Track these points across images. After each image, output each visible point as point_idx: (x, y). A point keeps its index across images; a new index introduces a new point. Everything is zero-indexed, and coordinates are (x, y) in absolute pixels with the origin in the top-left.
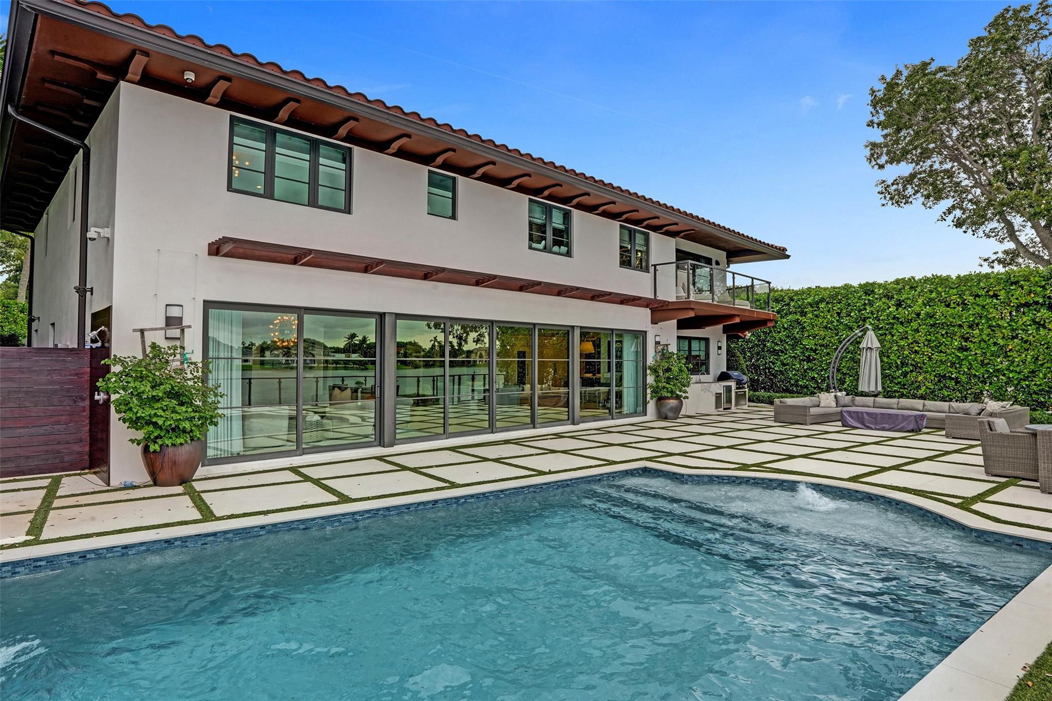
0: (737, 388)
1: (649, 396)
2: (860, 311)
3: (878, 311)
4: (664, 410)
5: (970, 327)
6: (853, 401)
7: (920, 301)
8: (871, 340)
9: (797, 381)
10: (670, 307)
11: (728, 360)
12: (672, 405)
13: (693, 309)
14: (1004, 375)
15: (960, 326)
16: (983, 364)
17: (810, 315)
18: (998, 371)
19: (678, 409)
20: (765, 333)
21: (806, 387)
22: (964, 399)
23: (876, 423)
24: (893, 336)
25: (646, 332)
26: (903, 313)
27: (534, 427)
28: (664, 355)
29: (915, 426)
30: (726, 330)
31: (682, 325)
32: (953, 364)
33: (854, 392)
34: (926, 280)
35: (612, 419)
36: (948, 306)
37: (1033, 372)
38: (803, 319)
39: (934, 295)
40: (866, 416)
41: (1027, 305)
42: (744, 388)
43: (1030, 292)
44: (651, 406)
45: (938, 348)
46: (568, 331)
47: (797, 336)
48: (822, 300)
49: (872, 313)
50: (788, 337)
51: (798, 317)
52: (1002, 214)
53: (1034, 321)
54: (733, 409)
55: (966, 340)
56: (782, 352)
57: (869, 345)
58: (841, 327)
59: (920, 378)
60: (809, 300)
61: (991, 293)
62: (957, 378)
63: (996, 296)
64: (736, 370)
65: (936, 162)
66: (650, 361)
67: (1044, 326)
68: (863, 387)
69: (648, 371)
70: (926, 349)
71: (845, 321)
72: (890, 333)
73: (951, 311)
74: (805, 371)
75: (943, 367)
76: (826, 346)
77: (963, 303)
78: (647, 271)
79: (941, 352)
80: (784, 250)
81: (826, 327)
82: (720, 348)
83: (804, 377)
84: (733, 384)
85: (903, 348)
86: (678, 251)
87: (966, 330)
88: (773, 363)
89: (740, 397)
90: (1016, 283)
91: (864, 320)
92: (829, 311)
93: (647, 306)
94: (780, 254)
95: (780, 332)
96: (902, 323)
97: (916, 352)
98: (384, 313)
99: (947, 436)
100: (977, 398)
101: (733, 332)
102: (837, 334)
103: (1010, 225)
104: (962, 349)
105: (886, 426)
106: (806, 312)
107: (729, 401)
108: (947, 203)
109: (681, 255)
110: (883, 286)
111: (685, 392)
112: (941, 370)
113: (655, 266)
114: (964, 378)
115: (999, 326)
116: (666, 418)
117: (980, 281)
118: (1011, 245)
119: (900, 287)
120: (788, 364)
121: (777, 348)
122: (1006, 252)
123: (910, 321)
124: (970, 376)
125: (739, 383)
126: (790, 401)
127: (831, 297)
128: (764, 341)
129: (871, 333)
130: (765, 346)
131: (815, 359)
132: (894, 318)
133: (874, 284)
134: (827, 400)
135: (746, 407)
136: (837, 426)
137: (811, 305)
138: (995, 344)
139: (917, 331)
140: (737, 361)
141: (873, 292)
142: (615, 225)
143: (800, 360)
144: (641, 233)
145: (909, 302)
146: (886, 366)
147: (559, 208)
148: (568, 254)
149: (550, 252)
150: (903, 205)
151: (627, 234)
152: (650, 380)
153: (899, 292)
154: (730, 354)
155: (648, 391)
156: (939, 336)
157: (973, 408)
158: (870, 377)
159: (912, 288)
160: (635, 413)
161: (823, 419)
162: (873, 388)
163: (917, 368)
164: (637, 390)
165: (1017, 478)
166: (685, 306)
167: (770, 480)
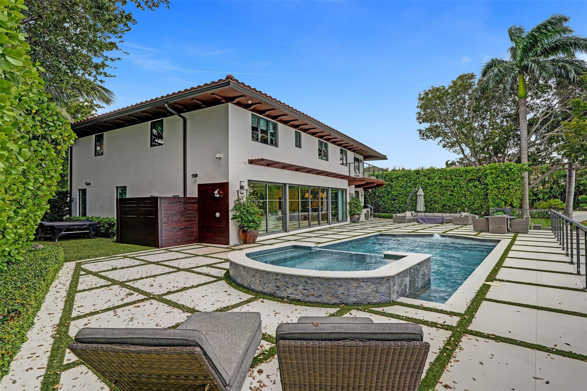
1: (348, 215)
2: (414, 181)
3: (421, 181)
4: (354, 219)
5: (454, 187)
7: (437, 178)
8: (421, 192)
9: (389, 208)
10: (356, 180)
11: (364, 200)
12: (357, 217)
13: (365, 181)
14: (465, 204)
15: (450, 187)
16: (458, 201)
17: (395, 182)
18: (462, 203)
19: (359, 219)
20: (375, 189)
21: (393, 211)
22: (451, 213)
23: (429, 221)
24: (427, 190)
25: (346, 189)
26: (431, 182)
28: (352, 198)
29: (443, 222)
30: (363, 189)
31: (356, 186)
32: (448, 200)
33: (416, 211)
34: (438, 170)
35: (338, 223)
36: (446, 179)
37: (473, 203)
38: (392, 184)
39: (441, 175)
40: (425, 219)
41: (472, 180)
42: (372, 211)
43: (473, 175)
44: (349, 218)
45: (442, 195)
46: (327, 189)
47: (389, 190)
48: (400, 176)
49: (419, 181)
50: (385, 190)
51: (390, 182)
52: (460, 145)
53: (474, 185)
54: (369, 219)
55: (452, 192)
56: (383, 196)
57: (421, 194)
58: (407, 187)
59: (437, 206)
60: (395, 176)
61: (460, 175)
62: (449, 206)
64: (368, 204)
66: (348, 201)
67: (477, 187)
68: (418, 209)
69: (348, 205)
70: (439, 195)
71: (409, 184)
73: (447, 181)
74: (392, 204)
75: (445, 202)
76: (401, 194)
77: (451, 179)
78: (346, 165)
79: (444, 196)
80: (386, 156)
81: (401, 187)
82: (362, 195)
83: (392, 206)
84: (369, 209)
85: (431, 195)
86: (355, 158)
87: (452, 188)
88: (379, 201)
89: (371, 214)
90: (468, 172)
91: (416, 184)
92: (402, 181)
93: (347, 179)
94: (384, 158)
95: (382, 189)
96: (430, 186)
97: (435, 196)
98: (286, 184)
99: (454, 224)
100: (456, 212)
101: (365, 190)
102: (405, 190)
103: (462, 149)
104: (451, 195)
105: (433, 222)
106: (393, 181)
107: (368, 217)
108: (440, 138)
109: (356, 160)
111: (361, 212)
112: (444, 203)
113: (349, 163)
114: (452, 205)
115: (463, 187)
116: (355, 222)
117: (457, 171)
118: (462, 156)
119: (429, 172)
120: (385, 202)
121: (381, 195)
122: (460, 159)
123: (433, 185)
124: (454, 205)
125: (371, 209)
126: (398, 215)
127: (403, 175)
128: (375, 192)
129: (421, 189)
130: (375, 194)
131: (396, 199)
132: (427, 184)
134: (408, 214)
135: (372, 219)
136: (415, 223)
137: (395, 178)
138: (462, 193)
139: (436, 188)
140: (368, 200)
141: (419, 174)
142: (339, 148)
143: (390, 200)
144: (345, 151)
145: (433, 178)
146: (425, 202)
147: (324, 143)
148: (327, 160)
149: (323, 159)
150: (427, 139)
151: (342, 152)
152: (348, 208)
153: (429, 174)
154: (365, 198)
155: (348, 212)
156: (443, 190)
157: (458, 215)
158: (421, 206)
159: (434, 173)
160: (343, 221)
161: (410, 221)
162: (422, 210)
163: (435, 202)
164: (343, 212)
165: (482, 231)
166: (363, 180)
167: (421, 235)
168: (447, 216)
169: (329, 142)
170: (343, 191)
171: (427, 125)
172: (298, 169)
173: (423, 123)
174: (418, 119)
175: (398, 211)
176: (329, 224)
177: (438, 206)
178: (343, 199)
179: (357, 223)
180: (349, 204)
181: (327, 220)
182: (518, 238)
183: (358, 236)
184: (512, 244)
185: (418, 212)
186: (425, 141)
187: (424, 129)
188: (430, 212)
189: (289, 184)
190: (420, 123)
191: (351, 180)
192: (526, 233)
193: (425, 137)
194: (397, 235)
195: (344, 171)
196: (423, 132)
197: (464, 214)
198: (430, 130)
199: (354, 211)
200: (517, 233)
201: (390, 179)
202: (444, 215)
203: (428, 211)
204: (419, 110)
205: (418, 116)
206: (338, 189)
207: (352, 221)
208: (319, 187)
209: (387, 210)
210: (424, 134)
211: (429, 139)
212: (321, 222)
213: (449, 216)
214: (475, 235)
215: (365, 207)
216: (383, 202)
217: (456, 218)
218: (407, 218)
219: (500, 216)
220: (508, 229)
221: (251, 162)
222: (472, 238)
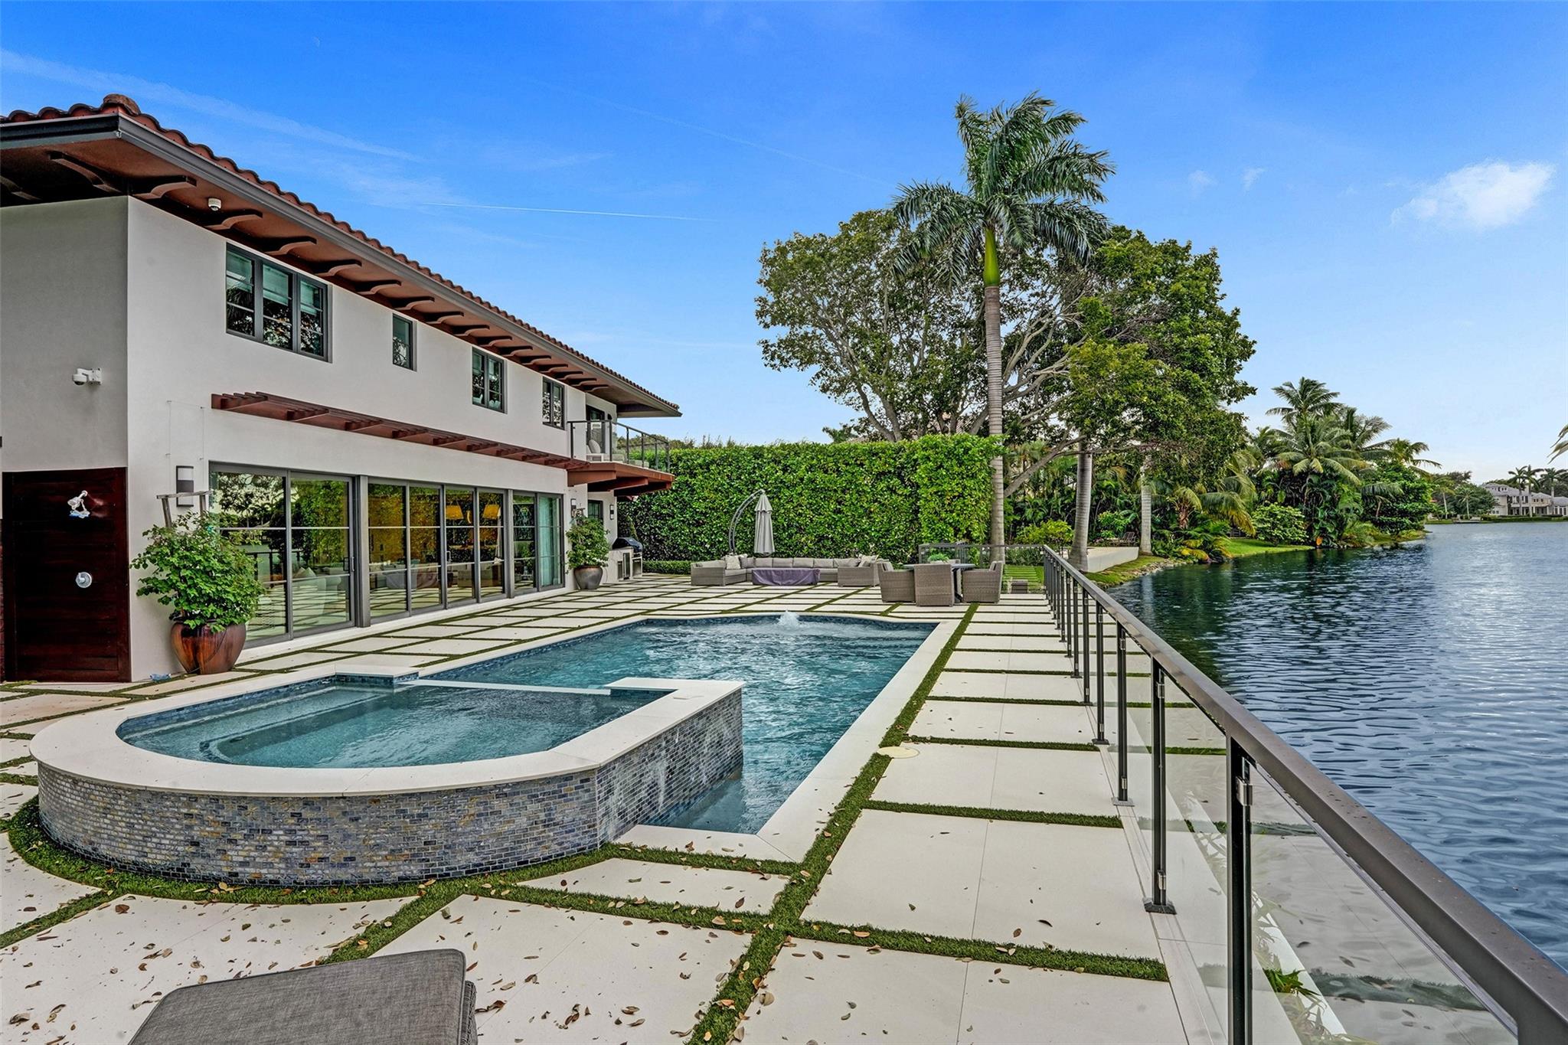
0: (635, 556)
1: (567, 567)
2: (749, 474)
3: (767, 475)
4: (584, 580)
5: (843, 492)
6: (754, 562)
7: (803, 467)
8: (764, 504)
9: (686, 547)
10: (591, 469)
11: (619, 525)
12: (594, 574)
13: (615, 471)
14: (868, 534)
15: (835, 491)
16: (853, 526)
17: (700, 477)
18: (863, 530)
19: (598, 578)
20: (650, 495)
21: (696, 553)
22: (838, 556)
23: (783, 580)
24: (780, 499)
25: (562, 495)
26: (789, 478)
27: (478, 602)
28: (580, 521)
29: (815, 579)
30: (617, 493)
31: (592, 488)
32: (830, 525)
33: (751, 552)
34: (807, 447)
35: (538, 591)
36: (826, 472)
37: (888, 531)
38: (692, 481)
39: (815, 462)
40: (773, 573)
41: (883, 473)
42: (639, 555)
43: (886, 463)
44: (569, 578)
45: (818, 511)
46: (502, 495)
47: (686, 499)
48: (713, 462)
49: (761, 476)
50: (676, 499)
51: (687, 478)
52: (859, 388)
53: (888, 487)
54: (631, 578)
55: (840, 503)
56: (669, 516)
57: (764, 509)
58: (732, 490)
59: (803, 539)
61: (858, 462)
62: (832, 538)
63: (862, 465)
64: (628, 536)
65: (808, 329)
66: (568, 528)
67: (895, 492)
68: (758, 549)
69: (566, 538)
70: (808, 512)
71: (736, 484)
72: (777, 497)
73: (829, 477)
74: (694, 537)
75: (822, 528)
76: (716, 509)
77: (838, 470)
78: (563, 427)
79: (820, 514)
80: (677, 407)
81: (716, 490)
82: (612, 512)
83: (693, 542)
84: (630, 551)
85: (789, 511)
86: (589, 408)
87: (839, 494)
88: (659, 528)
89: (637, 565)
90: (876, 454)
91: (754, 483)
92: (719, 473)
93: (565, 467)
94: (672, 411)
95: (667, 495)
96: (788, 488)
97: (800, 515)
98: (359, 476)
99: (839, 586)
100: (848, 555)
101: (621, 496)
102: (727, 498)
103: (864, 396)
104: (838, 511)
105: (792, 581)
106: (696, 474)
107: (628, 572)
108: (815, 368)
109: (592, 413)
110: (770, 450)
111: (606, 559)
112: (821, 531)
113: (572, 423)
114: (838, 538)
115: (864, 491)
116: (586, 588)
117: (850, 451)
118: (864, 414)
119: (786, 452)
120: (676, 529)
121: (664, 512)
122: (860, 421)
123: (795, 486)
124: (844, 536)
125: (636, 549)
126: (705, 564)
127: (722, 459)
128: (648, 504)
129: (764, 497)
130: (649, 509)
131: (704, 523)
132: (781, 483)
133: (762, 448)
134: (732, 562)
135: (640, 576)
136: (749, 585)
137: (701, 466)
138: (861, 506)
139: (801, 494)
140: (627, 526)
141: (761, 456)
142: (539, 377)
143: (689, 524)
144: (559, 386)
145: (794, 467)
146: (776, 528)
147: (494, 358)
148: (502, 409)
149: (488, 407)
150: (782, 368)
151: (548, 387)
152: (568, 547)
153: (785, 457)
154: (621, 518)
155: (567, 560)
156: (818, 499)
157: (851, 562)
158: (764, 541)
159: (797, 454)
160: (552, 585)
161: (735, 580)
162: (768, 550)
163: (800, 529)
164: (553, 560)
165: (900, 602)
166: (608, 469)
167: (753, 617)
168: (826, 564)
169: (509, 358)
170: (554, 500)
171: (782, 332)
172: (400, 432)
173: (772, 327)
174: (760, 314)
175: (708, 553)
176: (509, 597)
177: (807, 539)
178: (552, 523)
179: (594, 588)
180: (572, 536)
181: (503, 585)
182: (976, 617)
183: (580, 628)
184: (960, 632)
185: (757, 555)
186: (776, 371)
187: (776, 341)
188: (788, 556)
189: (370, 477)
190: (766, 326)
191: (576, 471)
192: (993, 602)
193: (777, 362)
194: (691, 620)
195: (555, 443)
196: (773, 349)
197: (865, 559)
198: (788, 343)
199: (584, 555)
200: (975, 604)
201: (689, 467)
202: (819, 561)
203: (783, 553)
204: (763, 292)
205: (759, 308)
206: (536, 493)
207: (580, 586)
208: (476, 488)
209: (680, 552)
210: (777, 355)
211: (785, 367)
212: (482, 591)
213: (831, 565)
214: (883, 614)
215: (619, 544)
216: (671, 529)
217: (846, 571)
218: (727, 572)
219: (940, 562)
220: (956, 595)
221: (222, 403)
222: (874, 621)
